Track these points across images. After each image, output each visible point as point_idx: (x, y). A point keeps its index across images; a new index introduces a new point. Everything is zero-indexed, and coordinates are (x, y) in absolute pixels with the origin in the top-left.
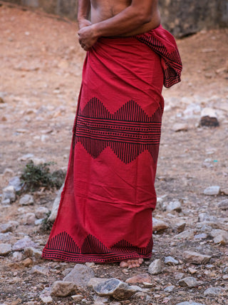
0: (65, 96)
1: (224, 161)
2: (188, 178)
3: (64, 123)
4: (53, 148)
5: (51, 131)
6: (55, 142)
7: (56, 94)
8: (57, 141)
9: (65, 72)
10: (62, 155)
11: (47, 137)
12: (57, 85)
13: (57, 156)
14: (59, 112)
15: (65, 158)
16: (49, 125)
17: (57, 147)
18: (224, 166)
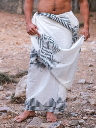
0: (6, 43)
1: (82, 68)
3: (8, 55)
4: (6, 65)
5: (4, 58)
6: (6, 63)
7: (2, 43)
8: (7, 62)
9: (4, 34)
10: (11, 68)
11: (3, 61)
12: (2, 39)
13: (9, 69)
14: (5, 50)
15: (12, 70)
16: (2, 56)
17: (8, 65)
18: (83, 71)
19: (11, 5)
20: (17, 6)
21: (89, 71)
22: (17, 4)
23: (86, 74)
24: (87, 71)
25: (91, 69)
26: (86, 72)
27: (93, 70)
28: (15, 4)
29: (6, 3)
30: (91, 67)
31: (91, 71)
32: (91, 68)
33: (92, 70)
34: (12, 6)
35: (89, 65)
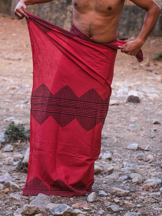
1: (142, 126)
2: (117, 137)
5: (27, 102)
6: (29, 109)
7: (31, 77)
11: (25, 105)
16: (26, 98)
18: (142, 130)
19: (54, 17)
20: (64, 19)
21: (150, 130)
22: (64, 16)
24: (148, 130)
26: (146, 132)
27: (158, 130)
28: (61, 15)
29: (47, 12)
30: (156, 125)
31: (153, 131)
32: (156, 127)
33: (155, 130)
34: (57, 18)
35: (154, 122)
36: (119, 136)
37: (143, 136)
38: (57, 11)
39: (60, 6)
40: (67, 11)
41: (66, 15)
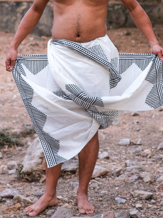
2: (104, 133)
3: (5, 98)
4: (4, 116)
8: (5, 111)
10: (11, 121)
13: (8, 122)
14: (0, 90)
15: (14, 123)
17: (6, 116)
18: (124, 123)
19: (5, 20)
20: (15, 21)
21: (133, 123)
22: (14, 18)
23: (130, 129)
24: (131, 123)
25: (137, 121)
26: (129, 125)
27: (140, 122)
28: (12, 17)
30: (136, 117)
31: (136, 123)
32: (136, 119)
33: (138, 123)
34: (8, 21)
35: (133, 114)
36: (105, 132)
37: (127, 129)
38: (7, 14)
39: (10, 9)
40: (17, 13)
41: (16, 17)
